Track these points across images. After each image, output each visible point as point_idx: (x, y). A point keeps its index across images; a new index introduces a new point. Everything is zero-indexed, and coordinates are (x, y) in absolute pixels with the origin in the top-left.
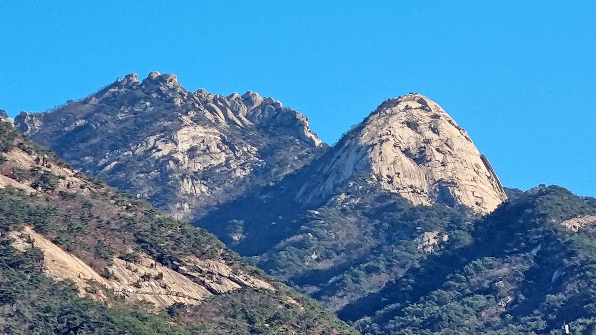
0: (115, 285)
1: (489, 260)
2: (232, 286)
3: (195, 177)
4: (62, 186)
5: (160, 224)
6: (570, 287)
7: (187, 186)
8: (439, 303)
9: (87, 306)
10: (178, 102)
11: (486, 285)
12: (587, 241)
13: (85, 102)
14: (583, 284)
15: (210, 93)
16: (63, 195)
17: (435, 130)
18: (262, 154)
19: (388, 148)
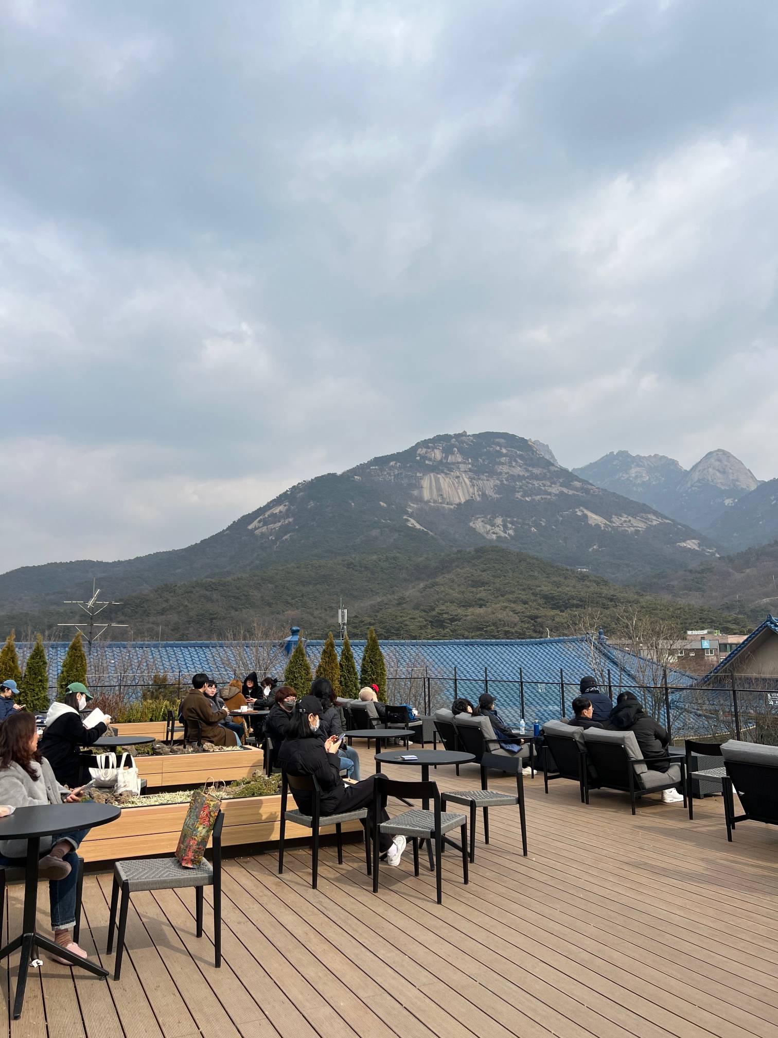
0: (614, 525)
2: (656, 523)
3: (638, 485)
4: (592, 492)
7: (635, 489)
9: (605, 533)
13: (597, 462)
16: (593, 495)
17: (729, 462)
18: (662, 476)
19: (711, 470)
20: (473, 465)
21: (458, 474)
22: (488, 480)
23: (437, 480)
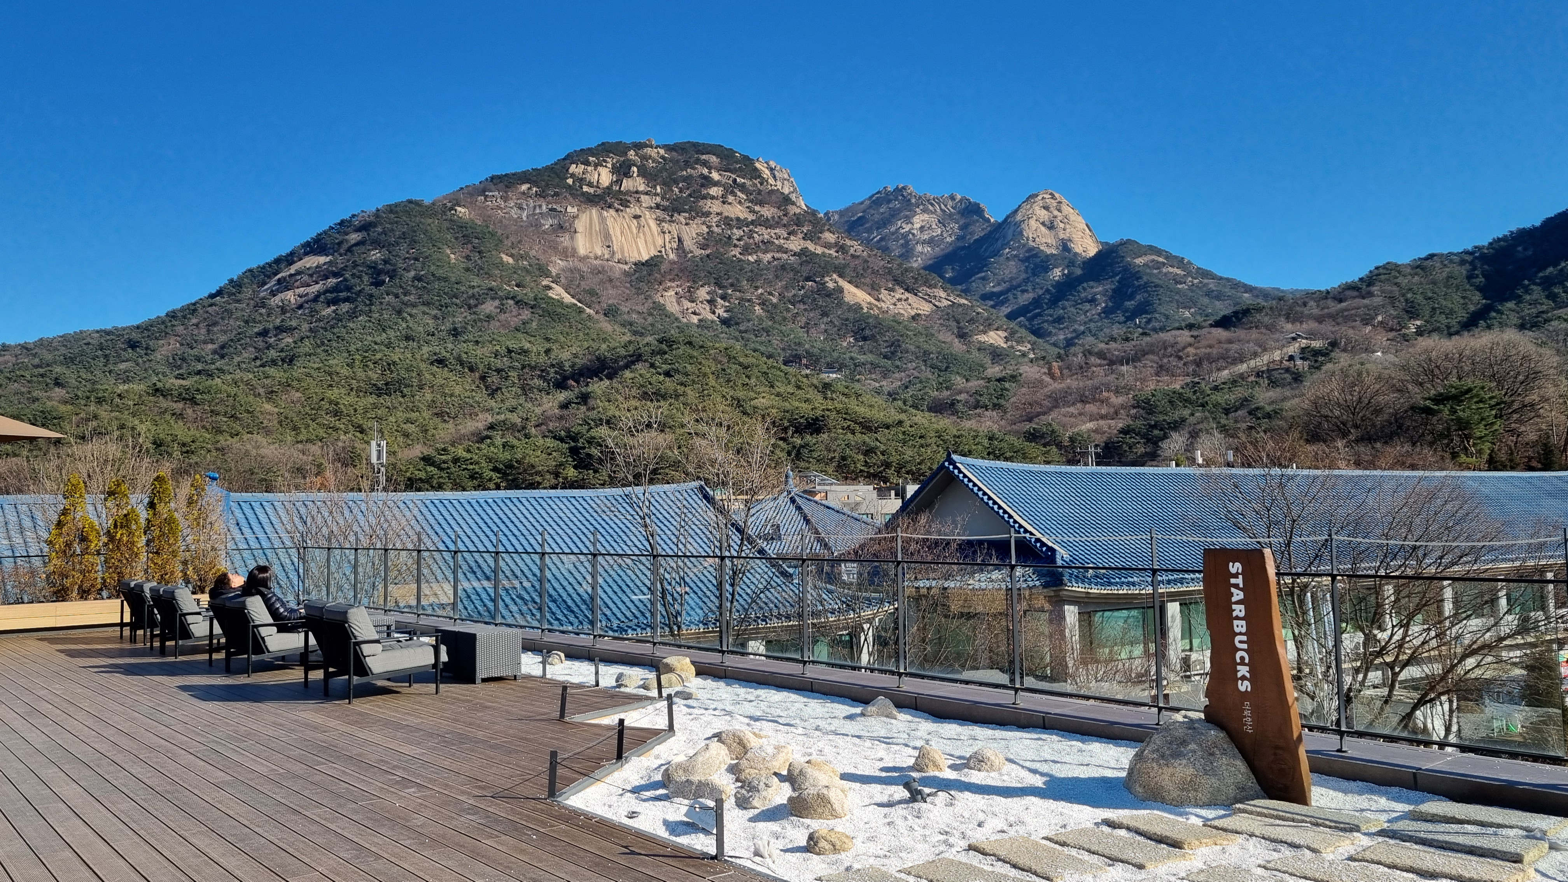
0: (883, 304)
1: (1091, 283)
2: (946, 303)
3: (924, 242)
4: (852, 251)
5: (906, 270)
6: (1138, 297)
7: (919, 248)
8: (1064, 309)
9: (868, 317)
10: (913, 201)
11: (1090, 297)
12: (1148, 271)
13: (862, 203)
14: (1146, 295)
15: (931, 195)
16: (853, 256)
17: (1059, 210)
18: (961, 229)
19: (1032, 222)
20: (663, 198)
21: (638, 212)
22: (687, 224)
23: (603, 220)
